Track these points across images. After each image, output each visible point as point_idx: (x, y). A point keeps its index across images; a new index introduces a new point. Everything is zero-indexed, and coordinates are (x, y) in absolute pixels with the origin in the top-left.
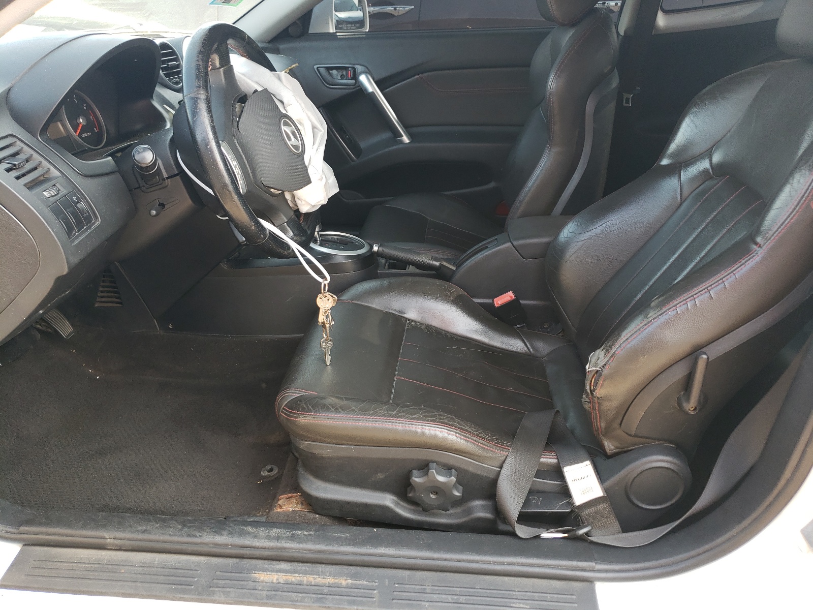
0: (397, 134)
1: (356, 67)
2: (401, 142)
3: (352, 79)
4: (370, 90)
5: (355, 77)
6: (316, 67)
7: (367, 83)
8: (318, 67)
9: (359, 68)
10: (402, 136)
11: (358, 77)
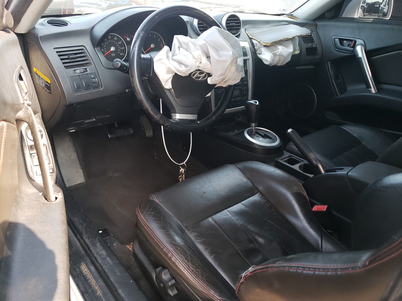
0: (368, 86)
1: (357, 40)
2: (370, 92)
3: (352, 47)
4: (360, 55)
5: (354, 46)
6: (333, 37)
7: (360, 51)
8: (334, 38)
9: (359, 41)
10: (371, 88)
11: (356, 47)
